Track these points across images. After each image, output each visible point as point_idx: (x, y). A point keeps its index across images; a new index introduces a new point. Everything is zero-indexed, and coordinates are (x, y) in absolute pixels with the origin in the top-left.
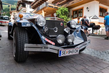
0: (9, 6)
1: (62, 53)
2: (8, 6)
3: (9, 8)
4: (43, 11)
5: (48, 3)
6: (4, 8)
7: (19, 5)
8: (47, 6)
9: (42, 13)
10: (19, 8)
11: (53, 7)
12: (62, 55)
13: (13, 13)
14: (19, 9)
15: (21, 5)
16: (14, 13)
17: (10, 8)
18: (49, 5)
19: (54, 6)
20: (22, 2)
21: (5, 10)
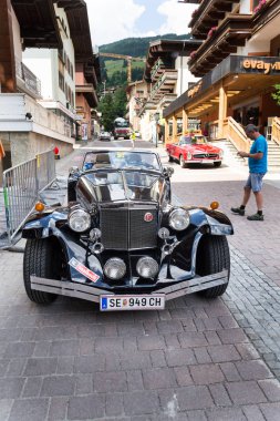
0: (126, 64)
1: (109, 303)
2: (122, 62)
3: (125, 70)
4: (222, 91)
5: (242, 58)
6: (109, 74)
7: (151, 62)
8: (237, 70)
9: (218, 95)
10: (154, 74)
11: (262, 70)
12: (109, 308)
13: (135, 91)
14: (153, 78)
15: (160, 62)
16: (138, 92)
17: (129, 68)
18: (246, 63)
19: (267, 66)
20: (160, 49)
21: (113, 77)
